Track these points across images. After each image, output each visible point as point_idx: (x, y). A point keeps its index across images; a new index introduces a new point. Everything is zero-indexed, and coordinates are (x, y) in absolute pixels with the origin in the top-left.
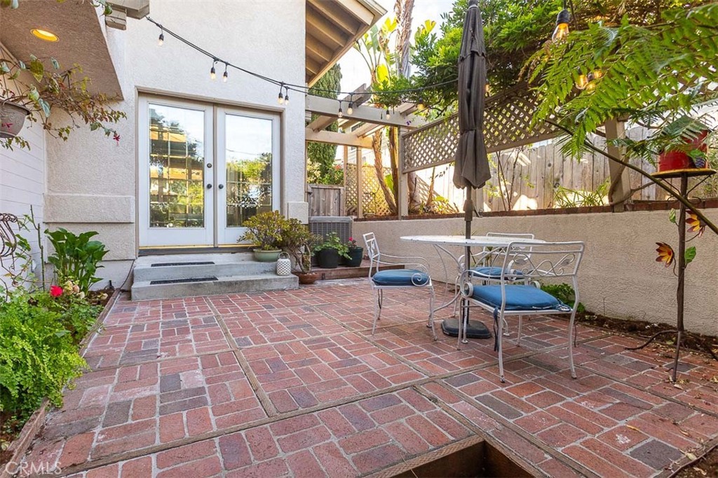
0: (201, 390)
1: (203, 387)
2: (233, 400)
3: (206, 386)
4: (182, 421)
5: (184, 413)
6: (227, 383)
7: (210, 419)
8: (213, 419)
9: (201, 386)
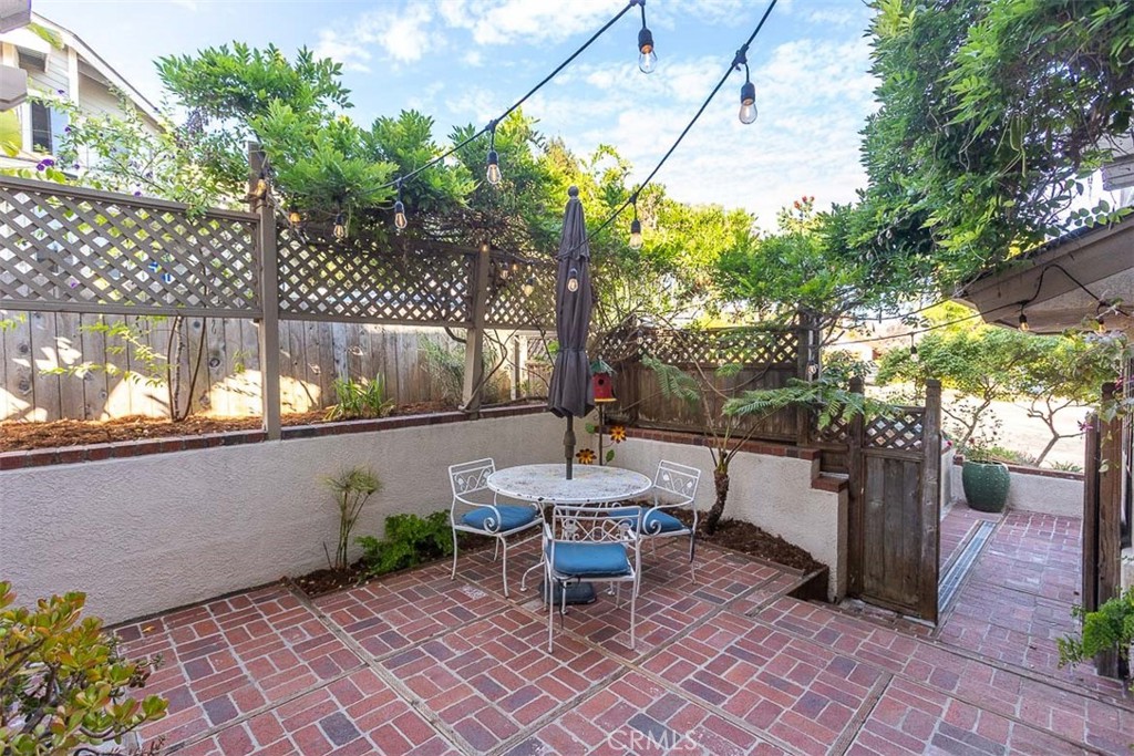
0: (938, 741)
1: (934, 743)
2: (910, 708)
3: (928, 743)
4: (980, 725)
5: (974, 731)
6: (899, 728)
7: (950, 709)
8: (946, 708)
9: (935, 747)
